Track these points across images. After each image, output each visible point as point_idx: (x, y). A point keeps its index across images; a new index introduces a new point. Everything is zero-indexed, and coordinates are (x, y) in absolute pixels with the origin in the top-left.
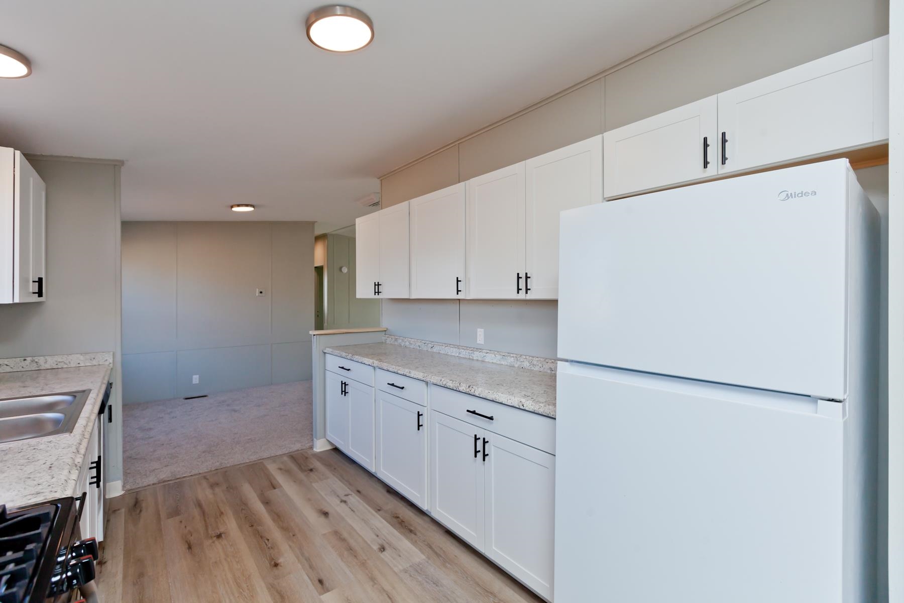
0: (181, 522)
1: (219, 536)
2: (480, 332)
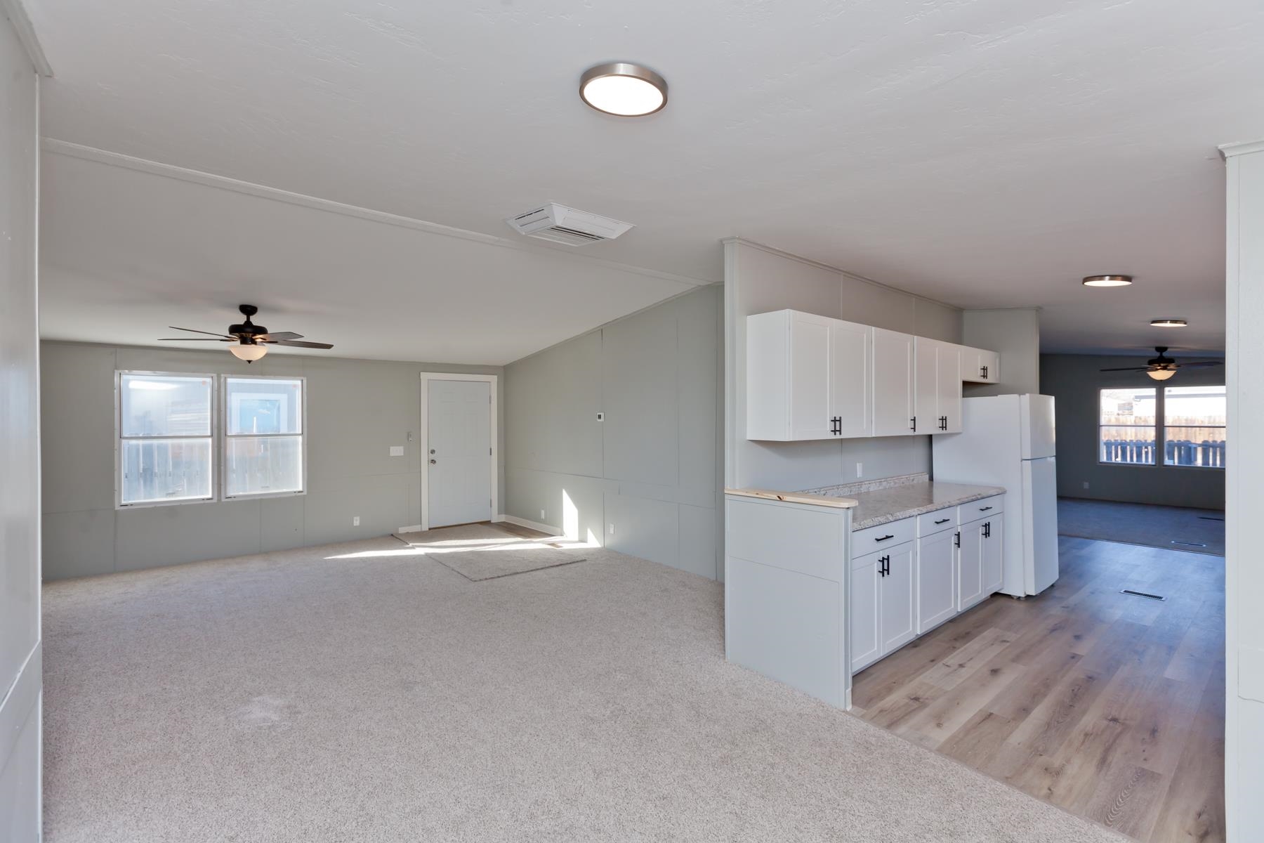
0: (1145, 760)
1: (1115, 720)
2: (859, 467)
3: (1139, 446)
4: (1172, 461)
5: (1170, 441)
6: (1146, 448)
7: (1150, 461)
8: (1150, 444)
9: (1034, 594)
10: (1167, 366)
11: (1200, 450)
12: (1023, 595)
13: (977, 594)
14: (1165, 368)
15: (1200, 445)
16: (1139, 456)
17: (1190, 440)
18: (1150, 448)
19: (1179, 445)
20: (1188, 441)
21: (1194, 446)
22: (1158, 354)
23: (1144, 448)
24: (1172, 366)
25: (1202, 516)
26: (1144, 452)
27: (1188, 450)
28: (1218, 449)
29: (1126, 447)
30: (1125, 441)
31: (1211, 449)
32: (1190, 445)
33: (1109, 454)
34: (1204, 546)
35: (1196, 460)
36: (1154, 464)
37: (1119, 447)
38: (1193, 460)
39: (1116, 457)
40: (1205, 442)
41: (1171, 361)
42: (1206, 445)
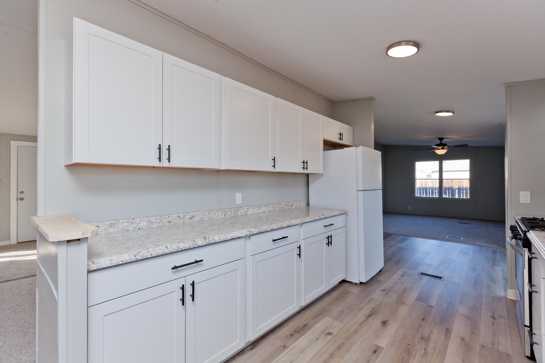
3: (433, 189)
4: (446, 195)
5: (445, 187)
6: (435, 190)
7: (437, 196)
8: (437, 188)
9: (364, 282)
10: (444, 147)
11: (457, 191)
12: (358, 282)
13: (323, 287)
14: (443, 148)
15: (457, 189)
16: (432, 193)
17: (453, 186)
18: (437, 190)
19: (449, 189)
20: (452, 187)
21: (455, 189)
22: (440, 141)
23: (434, 190)
24: (446, 147)
25: (459, 222)
26: (434, 192)
27: (452, 190)
28: (464, 190)
29: (427, 190)
30: (427, 187)
31: (462, 190)
32: (453, 189)
33: (420, 193)
34: (462, 238)
35: (455, 195)
36: (438, 197)
37: (424, 190)
38: (454, 195)
39: (423, 195)
40: (459, 187)
41: (445, 145)
42: (459, 189)
